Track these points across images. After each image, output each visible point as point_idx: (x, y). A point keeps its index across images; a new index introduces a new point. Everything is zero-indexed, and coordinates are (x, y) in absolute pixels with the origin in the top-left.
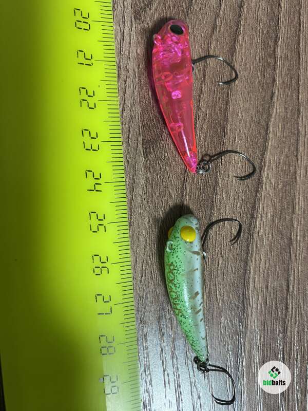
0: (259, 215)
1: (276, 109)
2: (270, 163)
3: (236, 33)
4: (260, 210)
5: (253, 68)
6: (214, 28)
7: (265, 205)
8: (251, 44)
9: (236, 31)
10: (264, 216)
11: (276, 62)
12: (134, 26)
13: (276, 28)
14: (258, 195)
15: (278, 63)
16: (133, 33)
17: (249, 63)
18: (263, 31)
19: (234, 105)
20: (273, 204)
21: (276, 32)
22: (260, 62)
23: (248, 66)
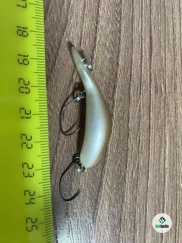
0: (100, 207)
1: (113, 134)
2: (108, 171)
4: (101, 203)
7: (104, 200)
10: (103, 206)
11: (114, 103)
14: (100, 193)
18: (106, 82)
20: (110, 198)
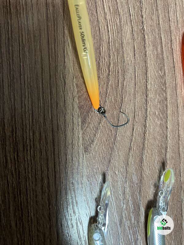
3: (143, 149)
5: (154, 168)
6: (130, 149)
8: (152, 154)
9: (143, 148)
12: (85, 157)
13: (166, 142)
15: (168, 162)
16: (85, 161)
17: (151, 165)
19: (144, 192)
21: (166, 144)
22: (157, 164)
23: (151, 167)
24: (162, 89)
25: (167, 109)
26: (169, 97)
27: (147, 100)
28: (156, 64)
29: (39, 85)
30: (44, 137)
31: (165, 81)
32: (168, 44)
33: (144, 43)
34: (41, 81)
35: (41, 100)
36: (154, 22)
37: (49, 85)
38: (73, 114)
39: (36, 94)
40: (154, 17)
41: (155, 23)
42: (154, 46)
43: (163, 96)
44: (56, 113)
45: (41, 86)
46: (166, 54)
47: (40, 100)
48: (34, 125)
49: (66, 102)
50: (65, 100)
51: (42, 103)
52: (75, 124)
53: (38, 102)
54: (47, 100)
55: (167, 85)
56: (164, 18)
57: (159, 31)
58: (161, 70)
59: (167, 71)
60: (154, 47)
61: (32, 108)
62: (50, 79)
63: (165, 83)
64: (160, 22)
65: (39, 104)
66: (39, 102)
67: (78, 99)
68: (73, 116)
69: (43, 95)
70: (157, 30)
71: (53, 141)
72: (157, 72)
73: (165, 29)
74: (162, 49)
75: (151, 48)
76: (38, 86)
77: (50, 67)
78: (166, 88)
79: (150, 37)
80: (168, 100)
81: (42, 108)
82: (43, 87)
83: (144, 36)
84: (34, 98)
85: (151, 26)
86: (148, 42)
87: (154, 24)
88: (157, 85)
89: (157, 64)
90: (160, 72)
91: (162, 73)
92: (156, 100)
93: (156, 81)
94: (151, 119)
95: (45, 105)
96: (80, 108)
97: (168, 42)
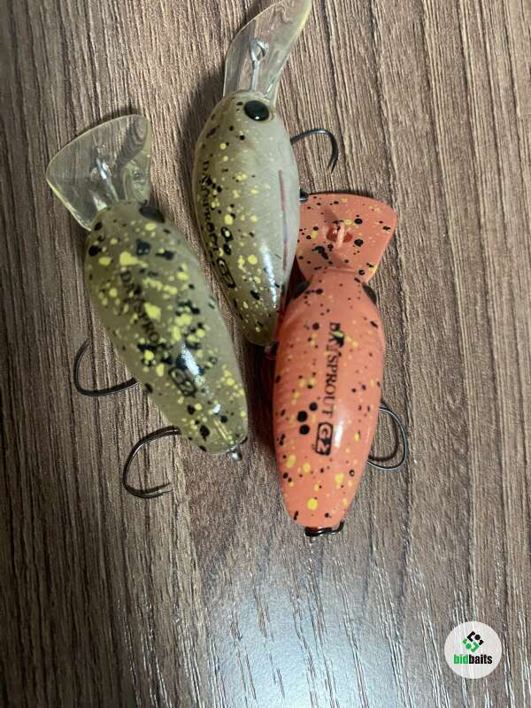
24: (456, 452)
25: (468, 512)
26: (475, 474)
27: (407, 491)
28: (437, 373)
29: (65, 477)
30: (84, 638)
31: (465, 426)
32: (475, 304)
33: (398, 309)
34: (70, 462)
35: (73, 522)
36: (432, 237)
37: (95, 474)
38: (174, 559)
39: (56, 505)
40: (432, 219)
41: (434, 239)
42: (429, 314)
43: (458, 472)
44: (121, 560)
45: (70, 477)
46: (469, 337)
47: (70, 524)
48: (53, 604)
49: (151, 521)
50: (148, 517)
51: (75, 534)
52: (181, 589)
53: (64, 532)
54: (92, 522)
55: (470, 440)
56: (463, 221)
57: (445, 263)
58: (451, 393)
59: (470, 393)
60: (430, 317)
61: (45, 552)
62: (100, 452)
63: (465, 433)
64: (450, 234)
65: (68, 536)
66: (67, 531)
67: (190, 507)
68: (175, 564)
69: (78, 506)
70: (439, 262)
71: (115, 646)
72: (441, 399)
73: (466, 255)
74: (457, 322)
75: (422, 322)
76: (62, 477)
77: (96, 414)
78: (467, 448)
79: (419, 286)
80: (474, 485)
81: (76, 548)
82: (77, 481)
83: (399, 284)
84: (49, 519)
85: (421, 249)
86: (412, 304)
87: (432, 241)
88: (438, 441)
89: (441, 374)
90: (449, 398)
91: (454, 401)
92: (437, 489)
93: (436, 428)
94: (419, 550)
95: (86, 536)
96: (197, 536)
97: (475, 299)
